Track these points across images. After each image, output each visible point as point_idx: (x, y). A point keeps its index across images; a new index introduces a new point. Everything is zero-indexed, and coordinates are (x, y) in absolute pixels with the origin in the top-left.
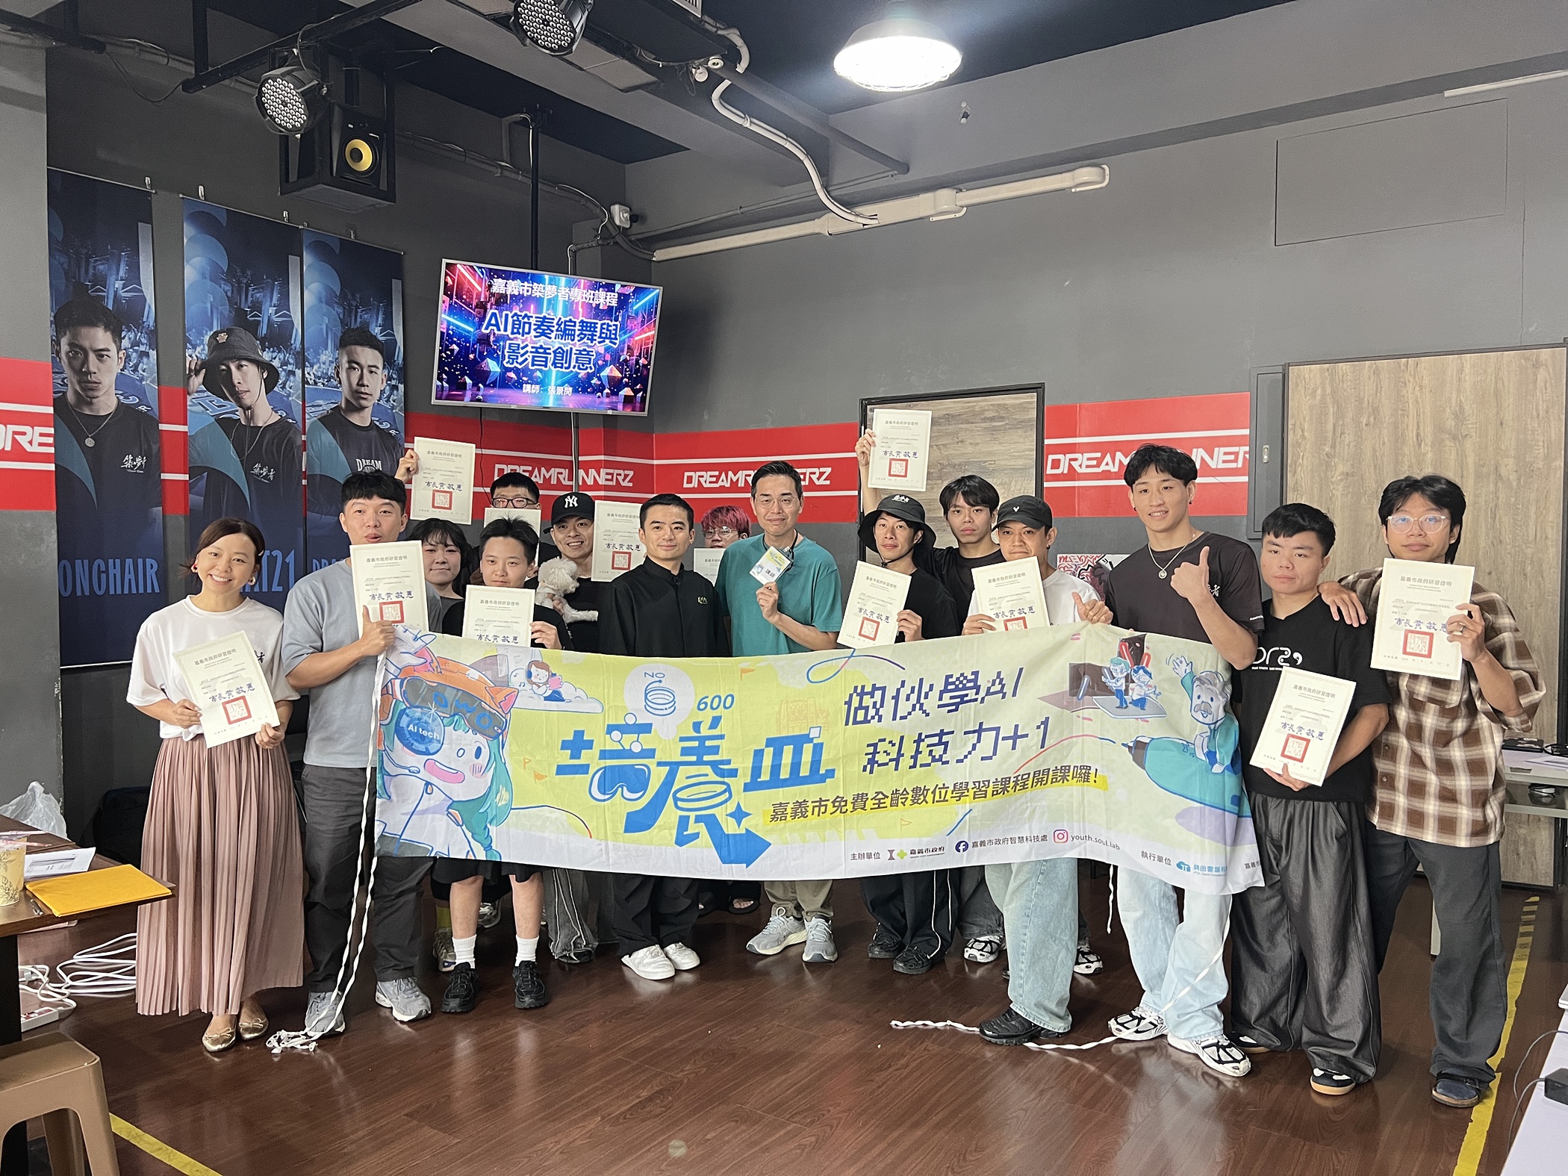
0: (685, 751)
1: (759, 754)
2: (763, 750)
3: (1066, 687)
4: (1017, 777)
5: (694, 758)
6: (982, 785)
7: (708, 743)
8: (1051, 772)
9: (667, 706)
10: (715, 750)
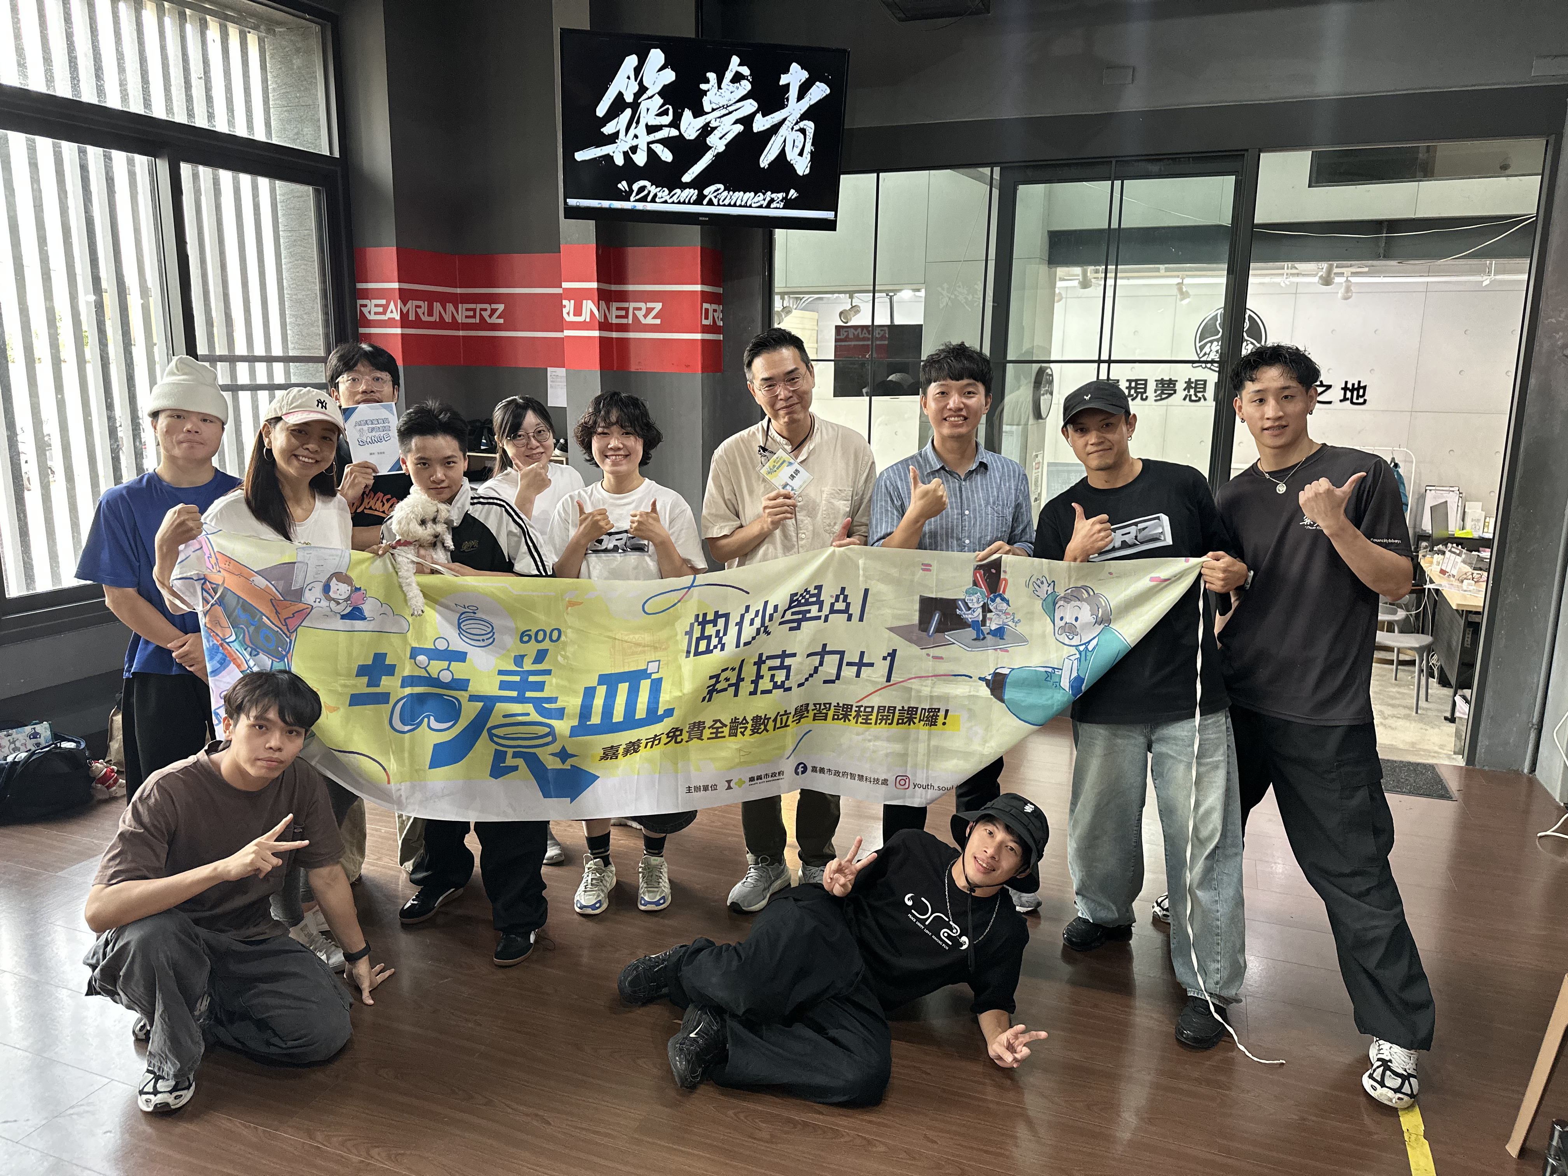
0: (503, 686)
1: (589, 693)
2: (595, 688)
3: (915, 619)
4: (859, 707)
5: (514, 694)
6: (823, 707)
7: (532, 679)
8: (897, 712)
9: (485, 637)
10: (540, 686)
